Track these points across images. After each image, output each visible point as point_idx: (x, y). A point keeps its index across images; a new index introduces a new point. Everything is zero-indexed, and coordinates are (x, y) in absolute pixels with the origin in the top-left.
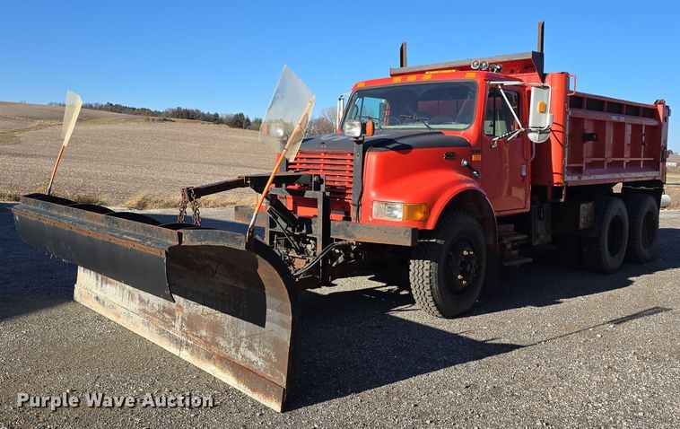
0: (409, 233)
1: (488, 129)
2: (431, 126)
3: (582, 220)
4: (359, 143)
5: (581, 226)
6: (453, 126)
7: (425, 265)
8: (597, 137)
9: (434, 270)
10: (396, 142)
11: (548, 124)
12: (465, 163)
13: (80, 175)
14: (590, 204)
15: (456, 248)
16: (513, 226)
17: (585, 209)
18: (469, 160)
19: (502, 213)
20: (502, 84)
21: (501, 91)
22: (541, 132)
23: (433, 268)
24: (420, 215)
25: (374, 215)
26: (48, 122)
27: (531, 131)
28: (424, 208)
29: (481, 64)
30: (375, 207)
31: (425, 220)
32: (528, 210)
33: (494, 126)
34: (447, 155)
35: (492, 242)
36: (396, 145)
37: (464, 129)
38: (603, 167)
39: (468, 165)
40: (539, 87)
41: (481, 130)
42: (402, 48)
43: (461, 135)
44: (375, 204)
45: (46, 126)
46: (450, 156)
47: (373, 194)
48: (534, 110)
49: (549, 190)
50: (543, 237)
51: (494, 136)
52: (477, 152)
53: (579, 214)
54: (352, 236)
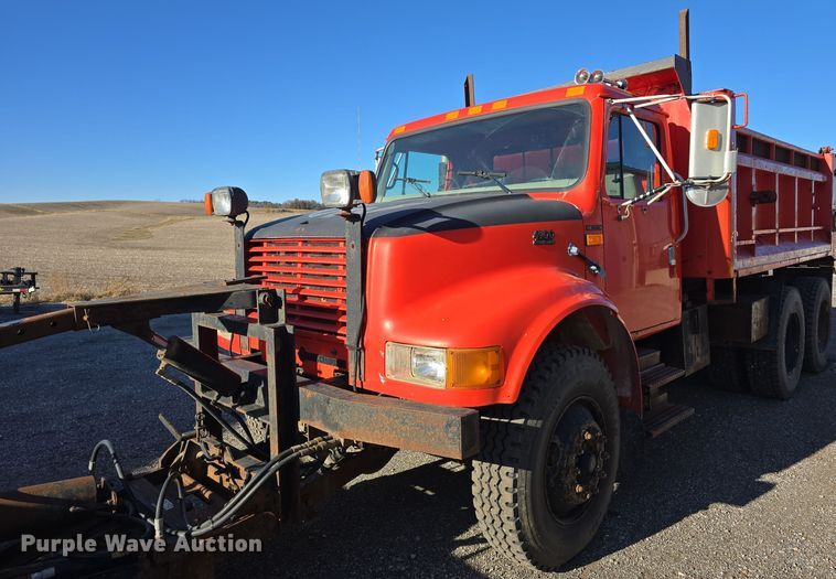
0: (456, 429)
1: (611, 187)
2: (510, 187)
3: (754, 327)
4: (354, 218)
5: (754, 337)
6: (548, 184)
7: (503, 477)
8: (765, 198)
9: (522, 488)
10: (440, 216)
11: (726, 171)
12: (574, 250)
13: (201, 265)
14: (763, 300)
15: (565, 427)
16: (658, 353)
17: (757, 308)
18: (582, 244)
19: (640, 334)
20: (631, 105)
21: (632, 116)
22: (713, 187)
23: (521, 484)
24: (483, 373)
25: (388, 372)
26: (179, 218)
27: (693, 186)
28: (492, 357)
29: (592, 76)
30: (391, 354)
31: (497, 384)
32: (678, 322)
33: (621, 181)
34: (539, 237)
35: (629, 394)
36: (437, 220)
37: (568, 188)
38: (774, 243)
39: (580, 256)
40: (708, 102)
41: (600, 187)
42: (467, 83)
43: (562, 198)
44: (390, 347)
45: (177, 221)
46: (545, 239)
47: (388, 325)
48: (699, 146)
49: (710, 285)
50: (698, 359)
51: (622, 198)
52: (596, 229)
53: (750, 318)
54: (335, 427)
